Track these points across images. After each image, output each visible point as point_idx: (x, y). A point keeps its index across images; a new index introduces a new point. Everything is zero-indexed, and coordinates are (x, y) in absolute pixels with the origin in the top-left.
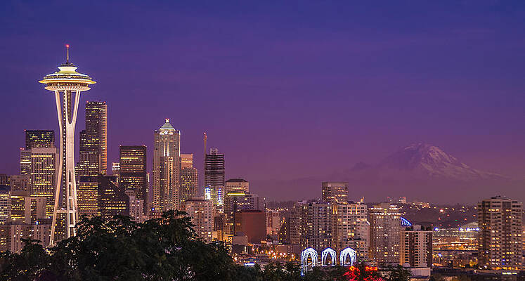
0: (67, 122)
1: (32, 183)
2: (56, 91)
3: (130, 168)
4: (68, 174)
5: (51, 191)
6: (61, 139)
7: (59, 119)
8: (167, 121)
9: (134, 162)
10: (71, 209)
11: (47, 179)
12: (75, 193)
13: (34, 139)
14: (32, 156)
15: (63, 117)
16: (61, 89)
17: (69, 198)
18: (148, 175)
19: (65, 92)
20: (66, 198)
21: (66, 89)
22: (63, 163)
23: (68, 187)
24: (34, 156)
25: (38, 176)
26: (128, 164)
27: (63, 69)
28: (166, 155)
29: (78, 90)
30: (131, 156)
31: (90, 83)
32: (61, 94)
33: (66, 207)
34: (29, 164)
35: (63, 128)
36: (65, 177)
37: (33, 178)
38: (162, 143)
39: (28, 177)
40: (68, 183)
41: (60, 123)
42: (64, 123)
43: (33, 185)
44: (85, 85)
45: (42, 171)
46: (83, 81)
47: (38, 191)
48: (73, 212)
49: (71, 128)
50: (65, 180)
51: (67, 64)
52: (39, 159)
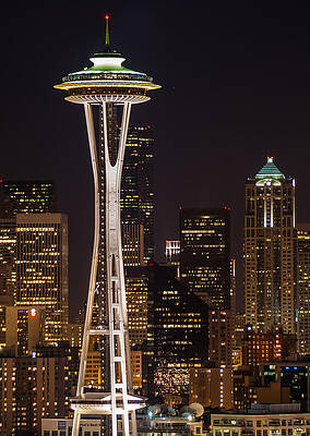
0: (108, 163)
1: (18, 280)
2: (86, 103)
3: (199, 250)
4: (109, 260)
5: (53, 294)
6: (97, 195)
7: (93, 157)
8: (270, 160)
9: (205, 239)
10: (117, 327)
11: (46, 272)
12: (124, 297)
13: (19, 197)
14: (18, 230)
15: (100, 154)
16: (95, 100)
17: (112, 306)
18: (233, 263)
19: (104, 106)
20: (106, 306)
21: (105, 100)
22: (101, 240)
23: (110, 286)
24: (22, 229)
25: (29, 266)
26: (195, 242)
27: (98, 62)
28: (268, 226)
29: (128, 103)
30: (200, 228)
31: (150, 88)
32: (96, 110)
33: (106, 325)
34: (9, 244)
35: (100, 174)
36: (105, 267)
37: (21, 270)
38: (261, 202)
39: (8, 268)
40: (111, 279)
41: (94, 164)
42: (101, 166)
43: (19, 284)
44: (141, 92)
45: (37, 258)
46: (136, 84)
47: (30, 294)
48: (121, 333)
49: (114, 174)
50: (105, 273)
51: (106, 53)
52: (30, 236)
